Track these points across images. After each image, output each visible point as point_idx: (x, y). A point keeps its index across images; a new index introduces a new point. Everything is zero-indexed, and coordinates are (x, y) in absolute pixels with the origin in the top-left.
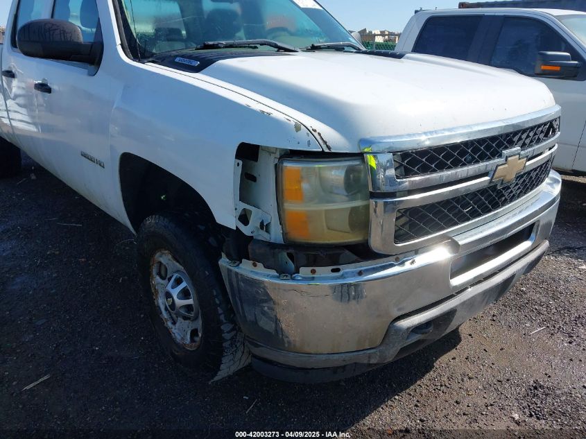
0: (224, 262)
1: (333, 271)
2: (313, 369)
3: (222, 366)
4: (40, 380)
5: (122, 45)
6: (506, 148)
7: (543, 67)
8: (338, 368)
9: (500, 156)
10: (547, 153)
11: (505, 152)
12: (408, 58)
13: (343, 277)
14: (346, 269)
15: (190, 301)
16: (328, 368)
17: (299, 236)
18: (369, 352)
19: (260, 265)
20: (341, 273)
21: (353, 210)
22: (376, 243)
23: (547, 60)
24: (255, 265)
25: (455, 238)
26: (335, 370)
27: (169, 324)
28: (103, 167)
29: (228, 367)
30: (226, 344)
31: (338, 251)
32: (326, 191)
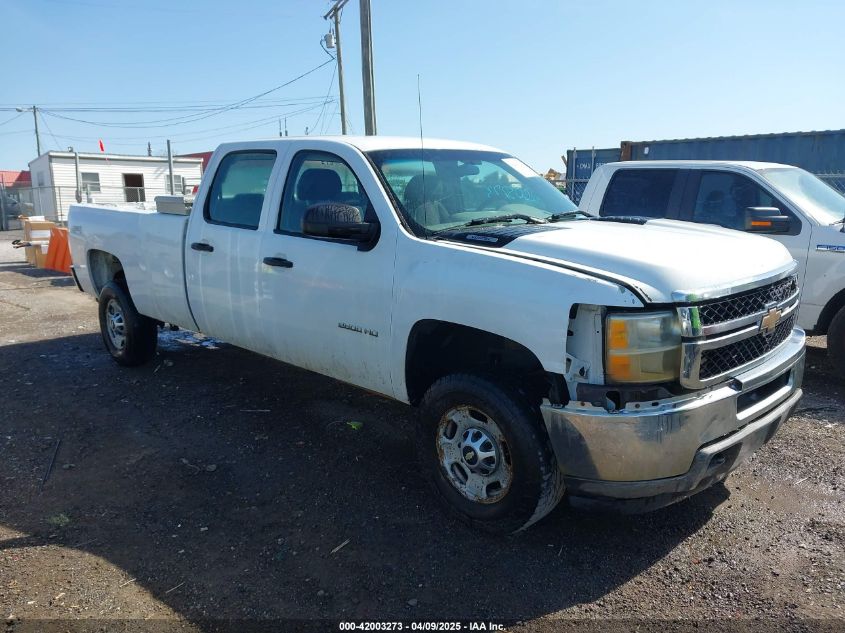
0: (546, 407)
1: (654, 405)
2: (629, 499)
3: (537, 509)
4: (343, 544)
5: (402, 224)
6: (766, 302)
7: (753, 224)
8: (650, 498)
9: (763, 308)
10: (788, 310)
11: (767, 305)
12: (651, 224)
13: (662, 409)
14: (662, 403)
15: (492, 453)
16: (642, 498)
17: (621, 377)
18: (679, 478)
19: (588, 405)
20: (660, 406)
21: (666, 354)
22: (684, 381)
23: (756, 216)
24: (583, 405)
25: (737, 378)
26: (647, 500)
27: (457, 484)
28: (377, 336)
29: (543, 509)
30: (544, 485)
31: (655, 388)
32: (642, 339)
